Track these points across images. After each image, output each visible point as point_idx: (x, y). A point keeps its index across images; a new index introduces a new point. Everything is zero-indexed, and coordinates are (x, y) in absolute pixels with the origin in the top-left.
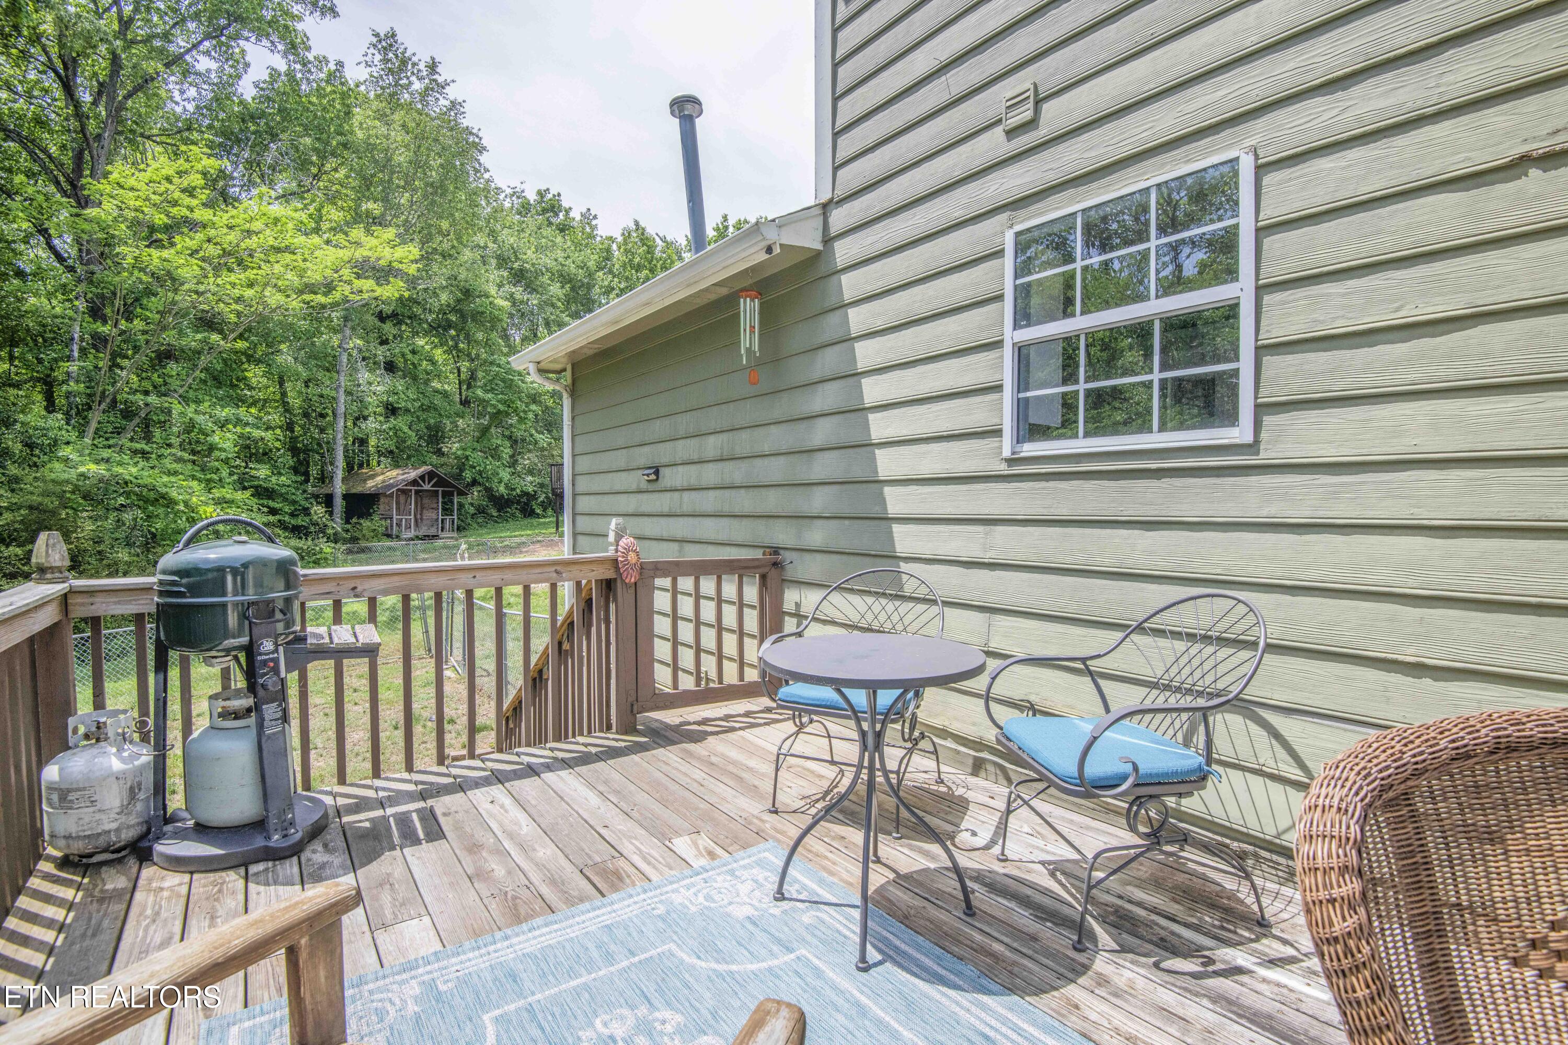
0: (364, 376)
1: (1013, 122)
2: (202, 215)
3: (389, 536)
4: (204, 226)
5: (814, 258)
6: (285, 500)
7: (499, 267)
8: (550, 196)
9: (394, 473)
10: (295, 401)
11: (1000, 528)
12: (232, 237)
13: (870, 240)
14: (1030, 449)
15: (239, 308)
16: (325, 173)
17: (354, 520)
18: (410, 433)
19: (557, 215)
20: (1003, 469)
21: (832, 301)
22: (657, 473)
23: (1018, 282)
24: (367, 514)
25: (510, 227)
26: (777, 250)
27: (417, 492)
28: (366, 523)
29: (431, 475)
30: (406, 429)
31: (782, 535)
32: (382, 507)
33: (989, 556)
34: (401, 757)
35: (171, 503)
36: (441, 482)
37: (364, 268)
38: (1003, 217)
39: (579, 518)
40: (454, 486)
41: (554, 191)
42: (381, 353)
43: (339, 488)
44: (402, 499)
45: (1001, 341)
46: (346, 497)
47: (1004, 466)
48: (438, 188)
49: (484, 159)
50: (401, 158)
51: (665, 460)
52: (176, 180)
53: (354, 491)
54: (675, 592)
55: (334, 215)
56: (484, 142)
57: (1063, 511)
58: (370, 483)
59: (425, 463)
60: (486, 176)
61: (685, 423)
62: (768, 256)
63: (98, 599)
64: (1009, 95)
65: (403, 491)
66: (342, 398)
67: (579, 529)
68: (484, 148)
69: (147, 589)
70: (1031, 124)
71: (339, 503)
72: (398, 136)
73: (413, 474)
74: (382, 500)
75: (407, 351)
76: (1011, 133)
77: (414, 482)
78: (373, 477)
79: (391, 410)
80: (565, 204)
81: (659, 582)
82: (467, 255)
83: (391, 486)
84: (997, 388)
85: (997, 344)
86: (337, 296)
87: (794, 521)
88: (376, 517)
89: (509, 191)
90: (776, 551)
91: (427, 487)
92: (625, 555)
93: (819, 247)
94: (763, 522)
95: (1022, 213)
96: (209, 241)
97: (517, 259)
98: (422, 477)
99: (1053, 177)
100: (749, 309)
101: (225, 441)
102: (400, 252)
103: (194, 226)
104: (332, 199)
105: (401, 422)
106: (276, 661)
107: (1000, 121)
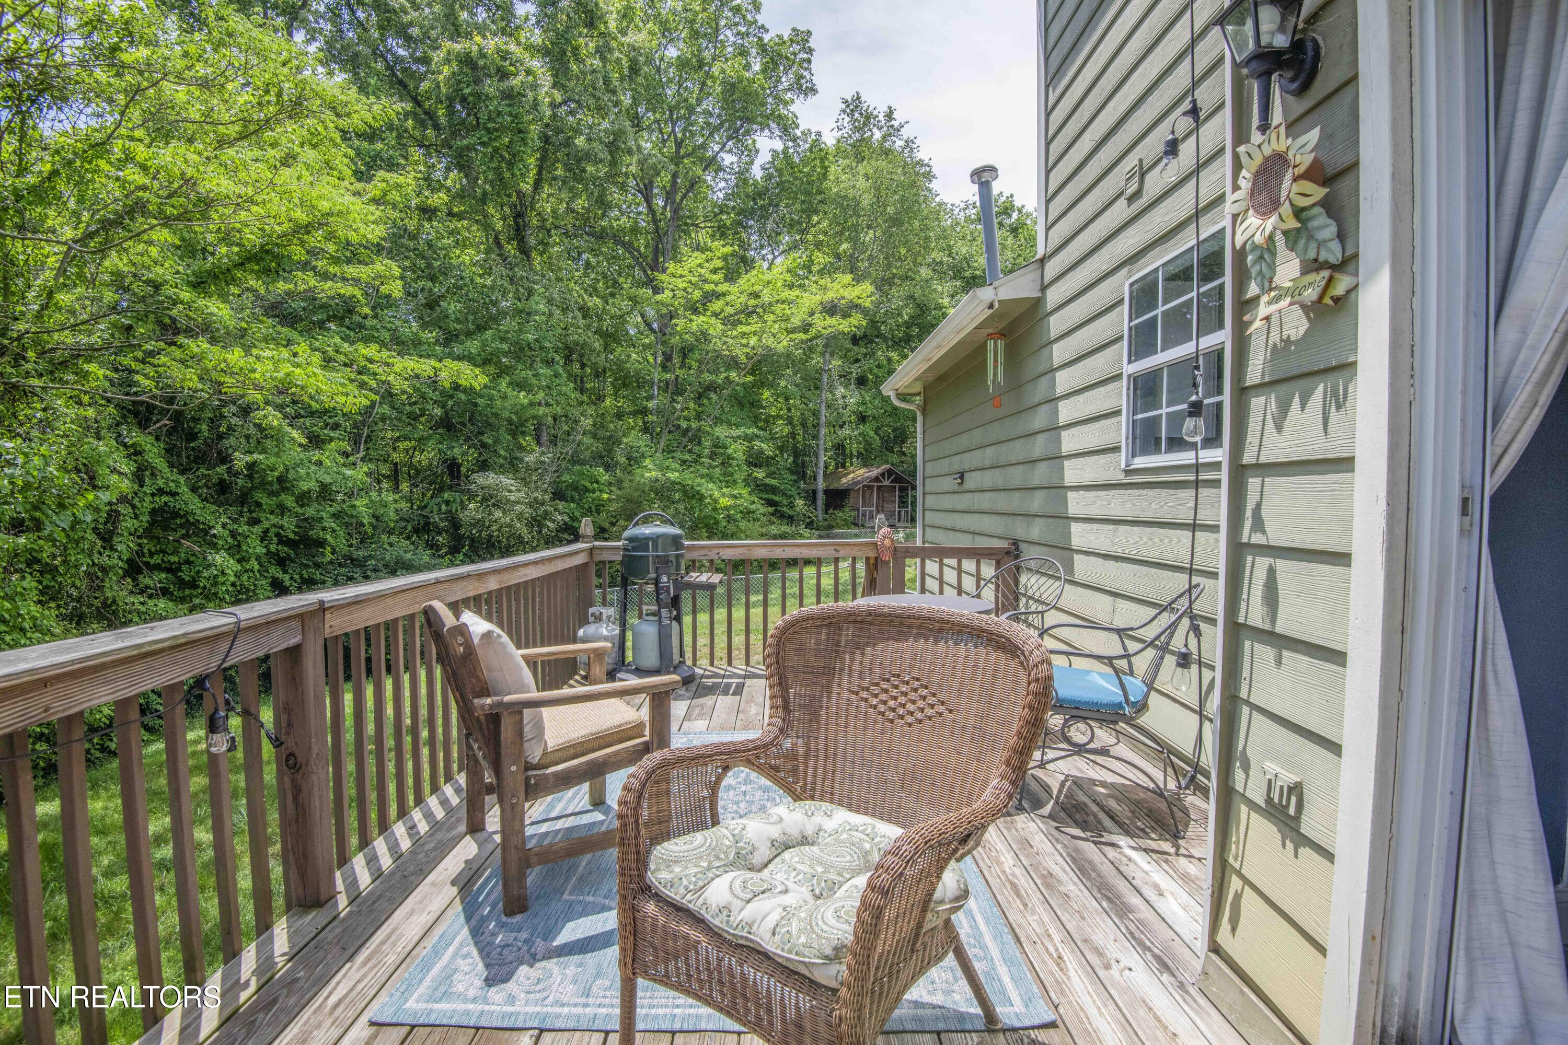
0: (840, 391)
1: (1130, 191)
2: (722, 288)
3: (856, 525)
4: (724, 295)
5: (1037, 304)
6: (784, 494)
7: (954, 278)
8: (1003, 199)
9: (862, 471)
10: (796, 414)
11: (1122, 528)
12: (743, 299)
13: (1064, 288)
14: (1140, 462)
15: (748, 350)
16: (813, 226)
17: (831, 511)
18: (876, 437)
19: (1010, 216)
20: (1121, 478)
21: (1044, 340)
22: (962, 477)
23: (1132, 324)
24: (840, 507)
25: (963, 238)
26: (996, 306)
27: (879, 488)
28: (839, 514)
29: (890, 472)
30: (872, 434)
31: (1020, 530)
32: (851, 500)
33: (1115, 550)
34: (743, 657)
35: (702, 498)
36: (898, 479)
37: (831, 309)
38: (1124, 271)
39: (927, 513)
40: (908, 482)
41: (1007, 194)
42: (855, 370)
43: (821, 485)
44: (867, 494)
45: (1121, 374)
46: (826, 492)
47: (1122, 476)
48: (896, 221)
49: (934, 185)
50: (866, 201)
51: (966, 467)
52: (706, 265)
53: (832, 487)
54: (960, 571)
55: (820, 258)
56: (935, 171)
57: (1149, 514)
58: (844, 480)
59: (887, 462)
60: (937, 199)
61: (977, 436)
62: (991, 311)
63: (604, 552)
64: (1127, 170)
65: (870, 488)
66: (824, 412)
67: (927, 523)
68: (934, 177)
69: (617, 548)
70: (1138, 194)
71: (821, 498)
72: (862, 184)
73: (875, 472)
74: (852, 494)
75: (873, 366)
76: (1131, 199)
77: (877, 479)
78: (846, 475)
79: (863, 419)
80: (1017, 203)
81: (908, 561)
82: (925, 272)
83: (858, 482)
84: (1117, 413)
85: (1118, 377)
86: (813, 331)
87: (1025, 518)
88: (847, 509)
89: (962, 205)
90: (1016, 543)
91: (886, 483)
92: (882, 541)
93: (1039, 295)
94: (1010, 518)
95: (1136, 266)
96: (727, 304)
97: (969, 267)
98: (883, 475)
99: (1149, 237)
100: (995, 350)
101: (737, 451)
102: (857, 291)
103: (719, 296)
104: (818, 245)
105: (868, 429)
106: (668, 587)
107: (1122, 193)
